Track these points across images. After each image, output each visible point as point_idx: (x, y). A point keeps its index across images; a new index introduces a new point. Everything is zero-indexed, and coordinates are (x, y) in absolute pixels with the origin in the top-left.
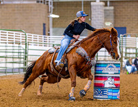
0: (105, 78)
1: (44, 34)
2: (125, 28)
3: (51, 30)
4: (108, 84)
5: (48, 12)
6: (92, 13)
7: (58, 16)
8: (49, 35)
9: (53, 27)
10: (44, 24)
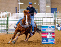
0: (47, 33)
1: (16, 12)
2: (57, 8)
3: (20, 10)
4: (49, 36)
5: (18, 2)
6: (40, 1)
7: (23, 4)
8: (19, 13)
9: (20, 9)
10: (16, 8)
